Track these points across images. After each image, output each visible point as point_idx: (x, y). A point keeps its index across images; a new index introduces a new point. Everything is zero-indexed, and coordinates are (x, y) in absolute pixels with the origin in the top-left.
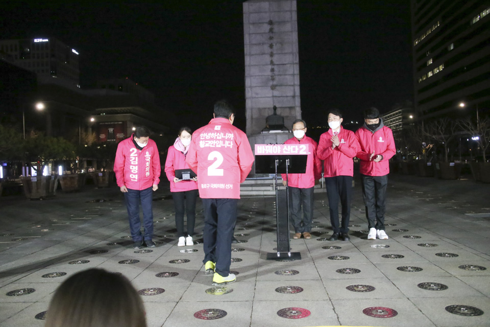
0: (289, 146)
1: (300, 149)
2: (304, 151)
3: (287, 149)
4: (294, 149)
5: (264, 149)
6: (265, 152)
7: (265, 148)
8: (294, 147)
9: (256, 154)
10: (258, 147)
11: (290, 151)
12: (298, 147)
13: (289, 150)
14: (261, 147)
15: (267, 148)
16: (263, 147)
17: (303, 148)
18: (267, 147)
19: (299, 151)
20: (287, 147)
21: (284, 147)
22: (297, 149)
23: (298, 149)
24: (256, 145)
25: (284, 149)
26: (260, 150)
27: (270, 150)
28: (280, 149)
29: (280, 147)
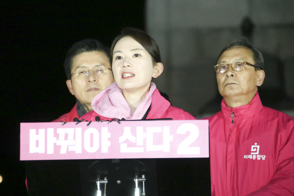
2: (193, 145)
3: (132, 139)
4: (158, 139)
5: (52, 140)
6: (57, 148)
7: (56, 135)
9: (24, 157)
10: (32, 132)
11: (144, 146)
13: (140, 142)
14: (42, 131)
15: (62, 136)
17: (188, 134)
19: (173, 145)
20: (134, 133)
21: (121, 133)
22: (168, 138)
23: (171, 138)
24: (23, 125)
25: (121, 139)
26: (37, 142)
27: (74, 140)
28: (109, 139)
29: (109, 132)
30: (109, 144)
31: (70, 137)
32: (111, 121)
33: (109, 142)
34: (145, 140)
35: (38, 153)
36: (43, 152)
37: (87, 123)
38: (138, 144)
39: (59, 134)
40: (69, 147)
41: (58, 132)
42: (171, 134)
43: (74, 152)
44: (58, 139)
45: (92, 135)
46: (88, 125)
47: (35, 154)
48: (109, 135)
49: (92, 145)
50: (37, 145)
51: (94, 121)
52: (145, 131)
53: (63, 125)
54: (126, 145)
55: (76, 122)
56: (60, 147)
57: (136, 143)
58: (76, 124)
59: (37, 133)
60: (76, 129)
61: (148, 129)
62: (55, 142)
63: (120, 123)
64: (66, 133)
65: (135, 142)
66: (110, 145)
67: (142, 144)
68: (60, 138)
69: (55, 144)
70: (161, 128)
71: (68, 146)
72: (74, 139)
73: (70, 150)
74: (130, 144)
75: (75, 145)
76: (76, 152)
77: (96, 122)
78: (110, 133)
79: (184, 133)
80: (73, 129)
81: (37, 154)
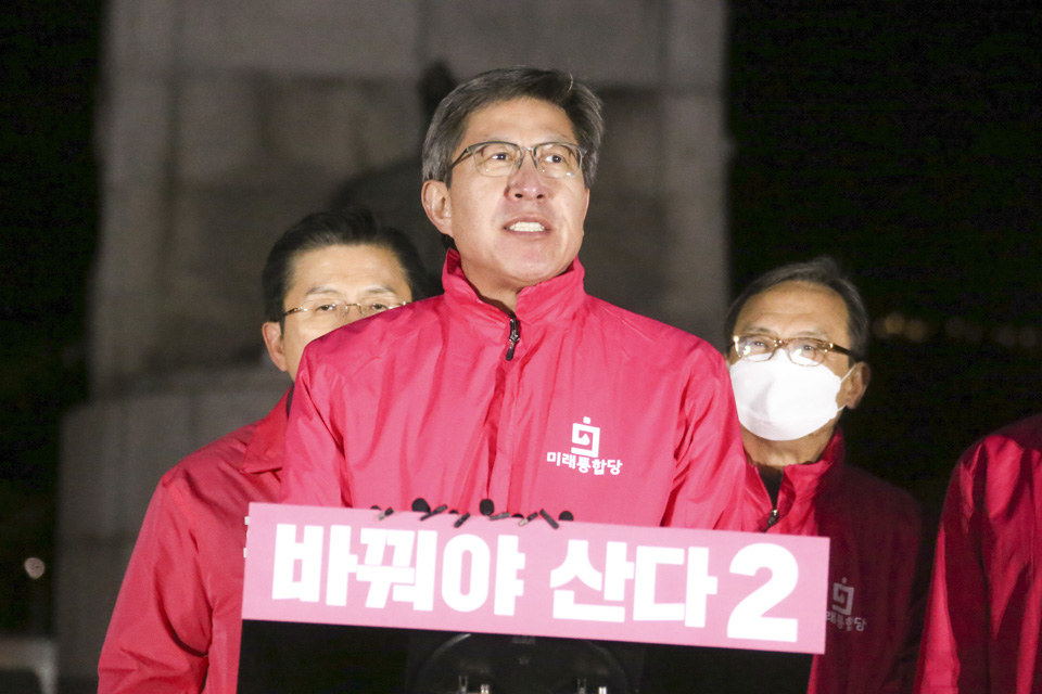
0: (616, 550)
1: (734, 590)
2: (777, 612)
3: (592, 579)
4: (671, 585)
5: (343, 563)
6: (358, 589)
7: (358, 549)
8: (673, 556)
9: (254, 608)
10: (285, 532)
11: (628, 603)
12: (718, 566)
13: (615, 592)
14: (314, 533)
15: (375, 554)
16: (341, 534)
17: (764, 576)
18: (376, 537)
19: (719, 608)
20: (598, 560)
21: (559, 557)
22: (701, 583)
23: (712, 585)
25: (559, 577)
26: (298, 565)
27: (412, 569)
28: (520, 574)
29: (520, 550)
30: (518, 588)
31: (402, 556)
32: (529, 519)
33: (521, 583)
34: (630, 586)
35: (297, 600)
36: (315, 598)
37: (455, 518)
38: (607, 597)
39: (365, 546)
40: (395, 587)
41: (363, 540)
42: (711, 573)
43: (410, 605)
44: (361, 561)
45: (467, 557)
46: (458, 524)
47: (288, 602)
48: (520, 561)
49: (465, 588)
50: (297, 577)
51: (475, 514)
52: (631, 556)
53: (381, 518)
54: (571, 594)
55: (422, 514)
56: (366, 585)
57: (601, 593)
58: (423, 519)
59: (300, 538)
60: (422, 533)
61: (641, 551)
62: (353, 571)
63: (555, 526)
64: (390, 543)
65: (598, 587)
66: (520, 592)
67: (620, 597)
68: (367, 561)
69: (352, 576)
70: (681, 552)
71: (392, 585)
72: (413, 563)
73: (396, 598)
74: (585, 595)
75: (413, 585)
76: (418, 607)
77: (484, 519)
78: (522, 557)
79: (751, 572)
80: (410, 534)
81: (294, 603)
